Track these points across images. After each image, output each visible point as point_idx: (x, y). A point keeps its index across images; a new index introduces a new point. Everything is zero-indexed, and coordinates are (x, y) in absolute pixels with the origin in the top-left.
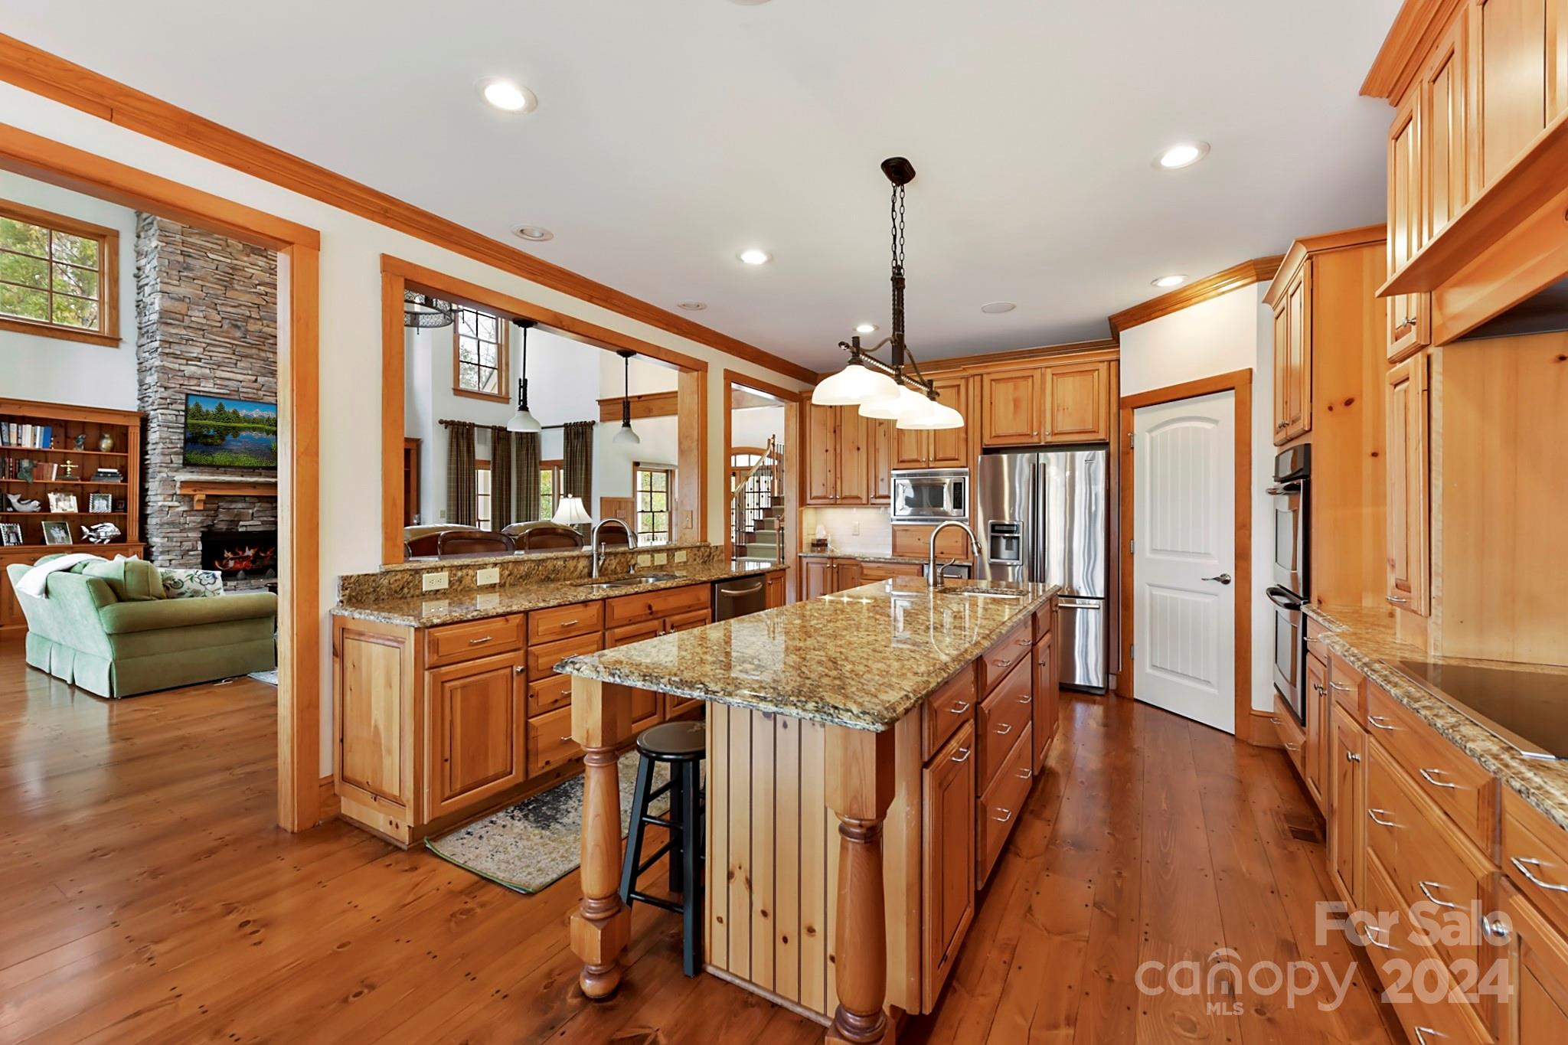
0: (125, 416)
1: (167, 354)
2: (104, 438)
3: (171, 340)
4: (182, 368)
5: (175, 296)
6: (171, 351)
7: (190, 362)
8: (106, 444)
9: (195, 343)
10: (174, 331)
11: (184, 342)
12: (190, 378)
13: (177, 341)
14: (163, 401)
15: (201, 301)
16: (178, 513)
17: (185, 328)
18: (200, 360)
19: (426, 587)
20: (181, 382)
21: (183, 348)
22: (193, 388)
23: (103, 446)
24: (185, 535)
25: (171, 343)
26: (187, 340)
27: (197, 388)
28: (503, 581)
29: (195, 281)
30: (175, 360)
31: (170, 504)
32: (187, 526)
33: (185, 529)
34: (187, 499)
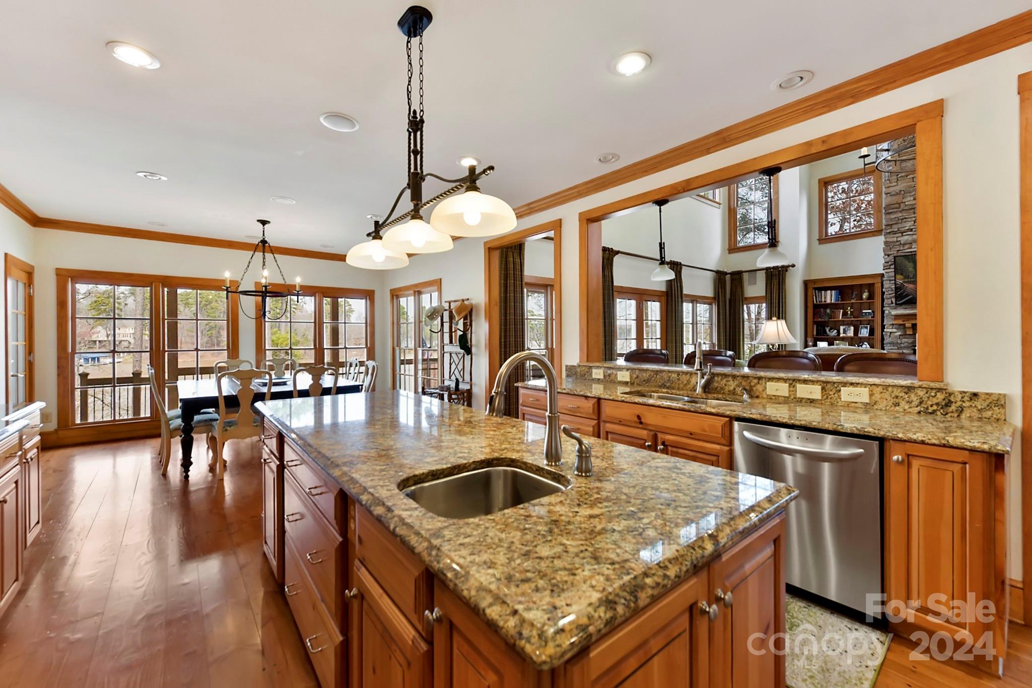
0: (872, 277)
1: (889, 233)
2: (865, 292)
3: (891, 223)
4: (899, 239)
5: (894, 193)
6: (891, 230)
7: (904, 234)
8: (865, 295)
9: (907, 220)
10: (893, 216)
11: (900, 221)
12: (904, 244)
13: (895, 222)
14: (887, 264)
15: (911, 189)
16: (896, 336)
17: (901, 212)
18: (911, 230)
19: (594, 376)
20: (898, 249)
21: (900, 226)
22: (906, 251)
23: (864, 297)
24: (901, 351)
25: (891, 225)
26: (902, 219)
27: (909, 250)
28: (633, 381)
29: (908, 177)
30: (894, 235)
31: (891, 330)
32: (902, 345)
33: (901, 347)
34: (902, 327)
